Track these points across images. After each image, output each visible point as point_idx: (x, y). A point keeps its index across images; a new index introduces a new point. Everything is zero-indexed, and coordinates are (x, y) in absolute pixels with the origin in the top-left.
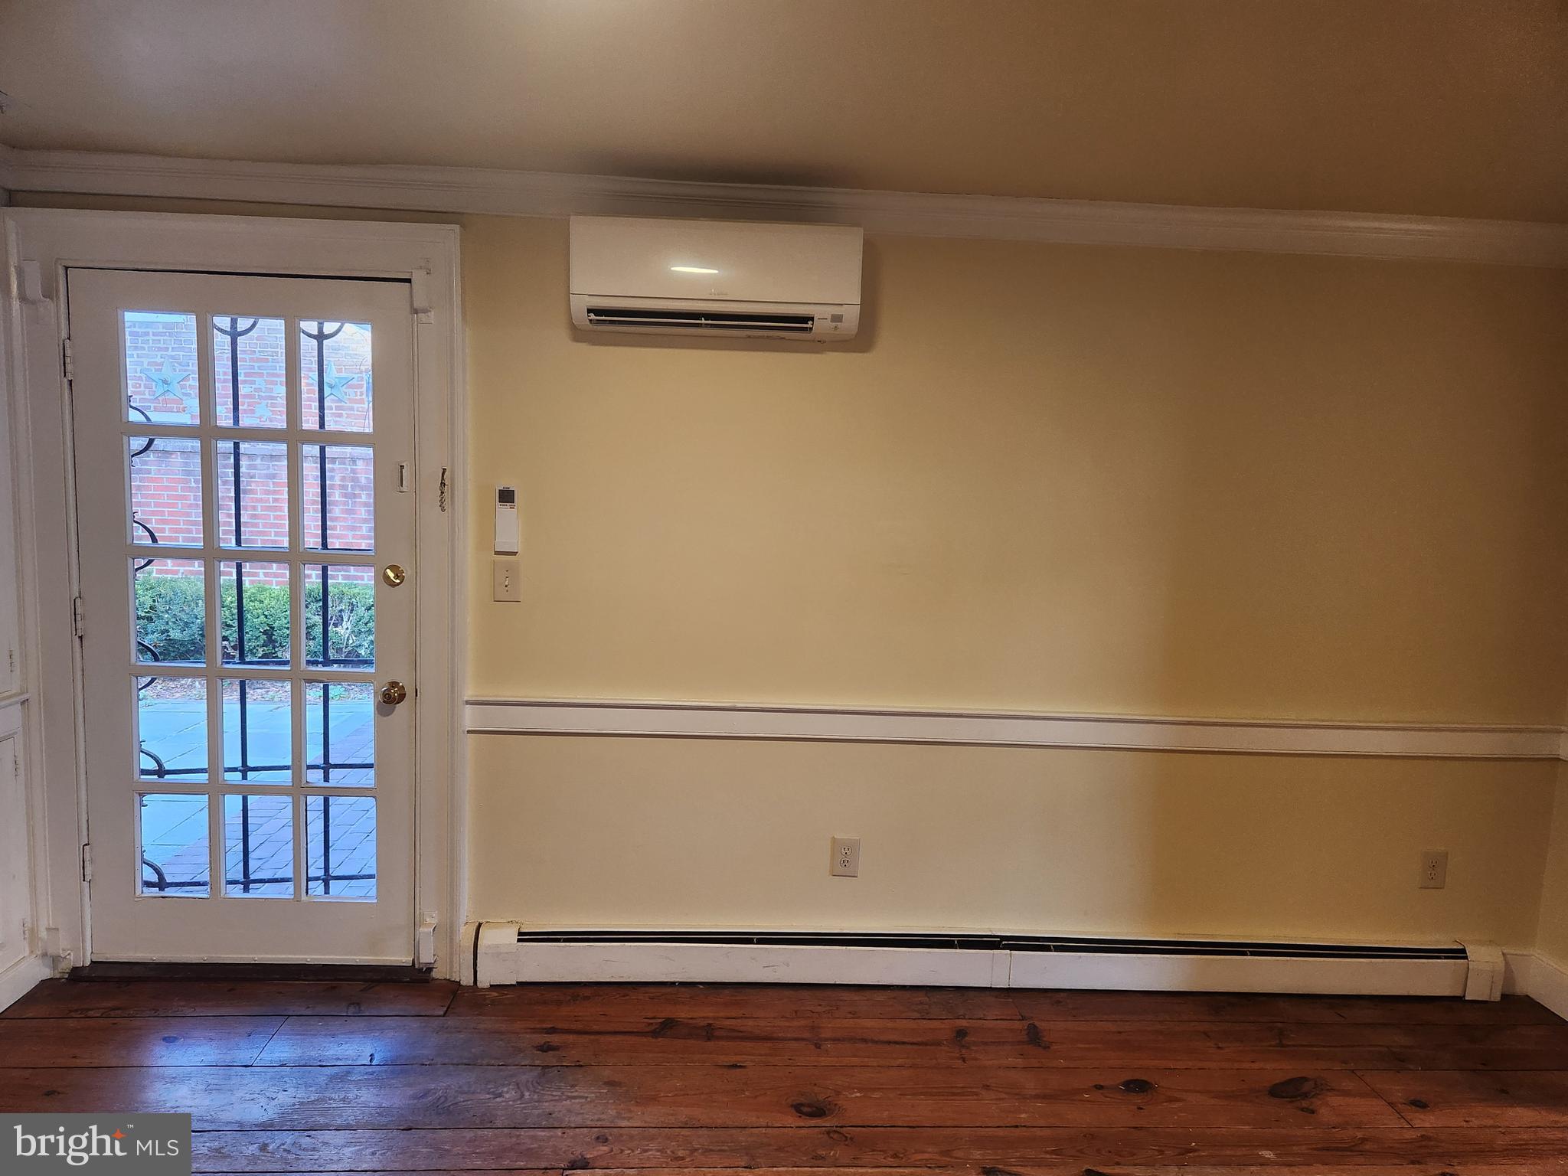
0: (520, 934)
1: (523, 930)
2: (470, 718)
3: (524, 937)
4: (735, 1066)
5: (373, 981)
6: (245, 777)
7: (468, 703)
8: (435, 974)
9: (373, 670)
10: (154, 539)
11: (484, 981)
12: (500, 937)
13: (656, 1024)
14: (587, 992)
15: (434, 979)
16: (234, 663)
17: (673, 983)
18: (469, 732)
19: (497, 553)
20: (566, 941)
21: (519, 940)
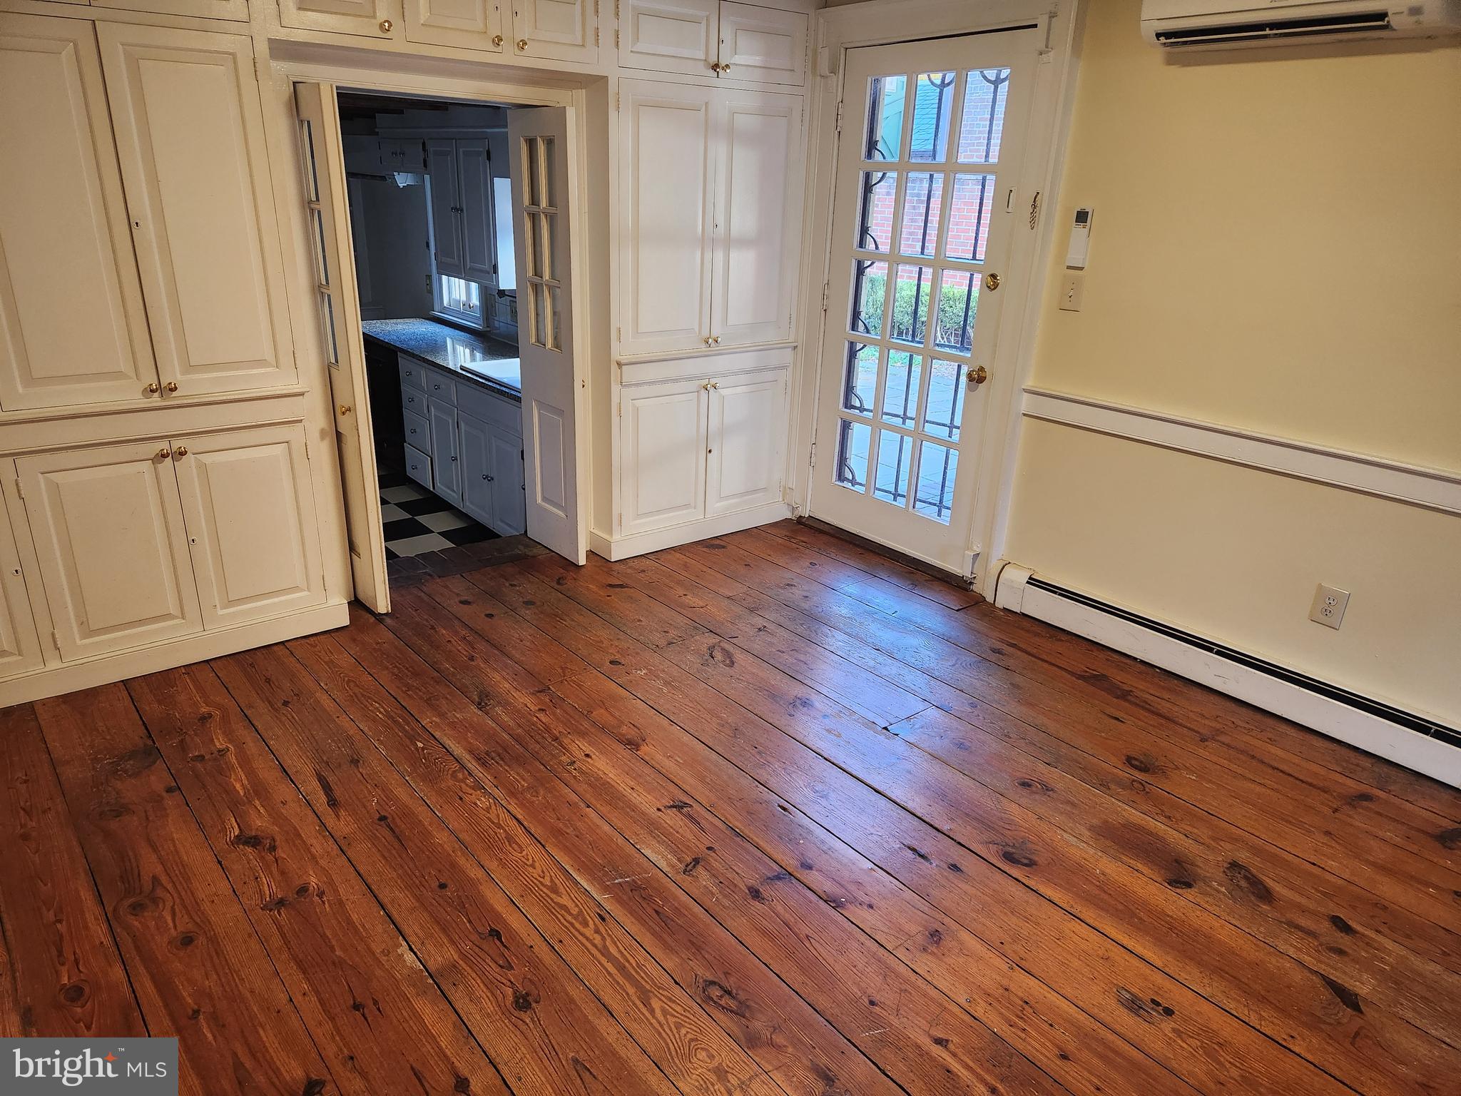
0: (1030, 578)
1: (1033, 577)
2: (1026, 403)
3: (1032, 581)
4: (1117, 719)
5: (936, 578)
6: (904, 423)
7: (1026, 391)
8: (974, 587)
9: (969, 355)
10: (877, 248)
11: (1000, 604)
12: (1017, 576)
13: (1091, 673)
14: (1064, 637)
15: (972, 590)
16: (908, 341)
17: (1135, 659)
18: (1024, 415)
19: (1069, 267)
20: (1060, 595)
21: (1028, 582)
